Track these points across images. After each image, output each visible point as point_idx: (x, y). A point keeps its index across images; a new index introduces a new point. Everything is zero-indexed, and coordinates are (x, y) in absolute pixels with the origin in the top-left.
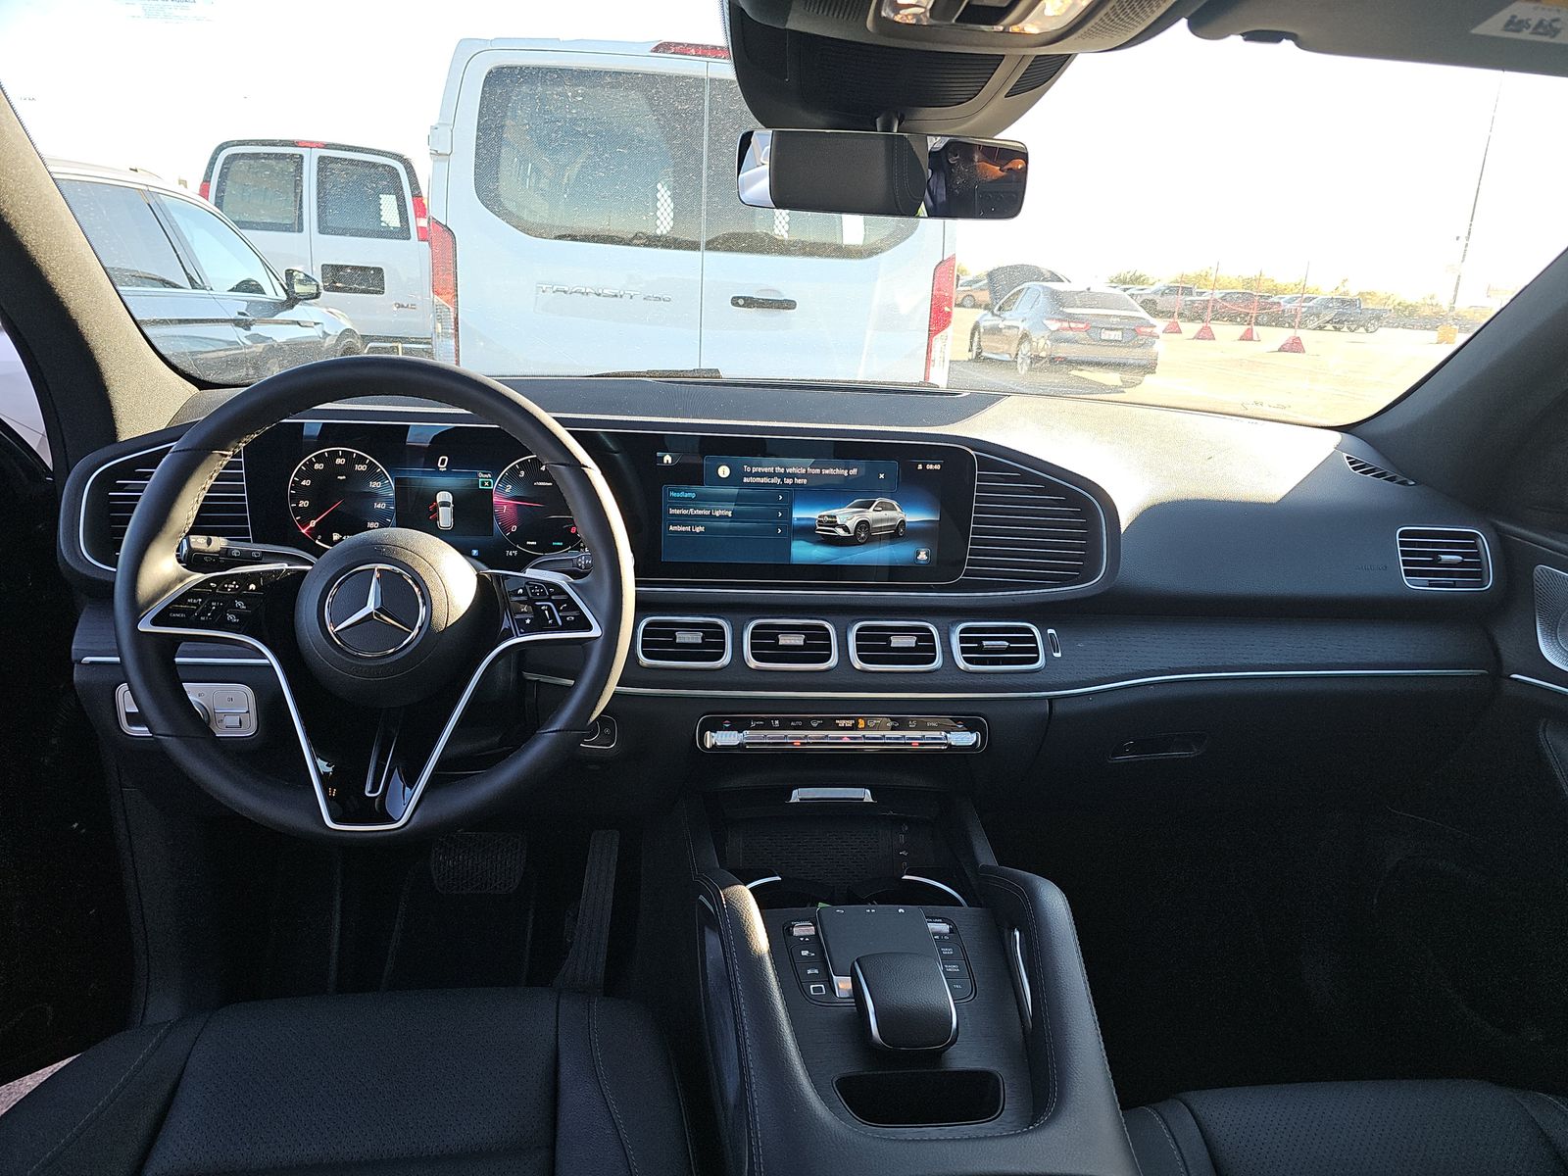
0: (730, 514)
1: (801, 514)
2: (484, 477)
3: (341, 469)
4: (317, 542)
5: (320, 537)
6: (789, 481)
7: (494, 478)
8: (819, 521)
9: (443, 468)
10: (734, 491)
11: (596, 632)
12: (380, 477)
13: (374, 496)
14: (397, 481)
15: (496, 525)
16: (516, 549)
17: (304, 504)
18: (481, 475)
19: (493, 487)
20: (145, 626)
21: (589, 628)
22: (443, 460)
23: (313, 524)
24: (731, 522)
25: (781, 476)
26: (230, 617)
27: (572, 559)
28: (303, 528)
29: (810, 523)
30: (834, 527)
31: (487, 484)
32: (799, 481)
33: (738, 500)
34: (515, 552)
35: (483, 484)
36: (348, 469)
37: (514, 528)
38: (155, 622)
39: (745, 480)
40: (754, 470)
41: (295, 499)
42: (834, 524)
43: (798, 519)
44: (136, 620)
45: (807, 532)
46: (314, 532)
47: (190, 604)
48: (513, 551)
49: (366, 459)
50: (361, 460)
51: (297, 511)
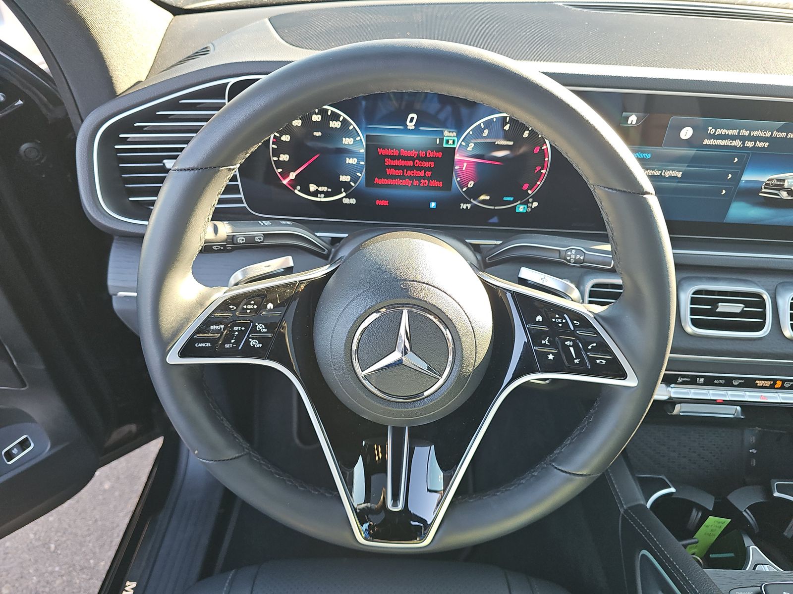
0: (679, 175)
1: (749, 177)
2: (449, 135)
3: (317, 126)
4: (296, 192)
5: (298, 188)
6: (749, 144)
7: (459, 136)
8: (767, 184)
9: (411, 125)
10: (692, 152)
11: (631, 381)
12: (353, 134)
13: (345, 152)
14: (368, 138)
15: (455, 180)
16: (471, 202)
17: (284, 157)
18: (446, 133)
19: (457, 146)
20: (173, 358)
21: (623, 375)
22: (412, 119)
23: (292, 176)
24: (678, 182)
25: (743, 139)
26: (253, 342)
27: (559, 250)
28: (284, 179)
29: (756, 185)
30: (779, 190)
31: (451, 142)
32: (760, 144)
33: (693, 161)
34: (469, 206)
35: (447, 142)
36: (323, 125)
37: (471, 184)
38: (183, 354)
39: (706, 142)
40: (719, 131)
41: (276, 153)
42: (781, 188)
43: (747, 181)
44: (164, 354)
45: (751, 195)
46: (294, 183)
47: (214, 332)
48: (467, 205)
49: (340, 116)
50: (336, 117)
51: (279, 164)
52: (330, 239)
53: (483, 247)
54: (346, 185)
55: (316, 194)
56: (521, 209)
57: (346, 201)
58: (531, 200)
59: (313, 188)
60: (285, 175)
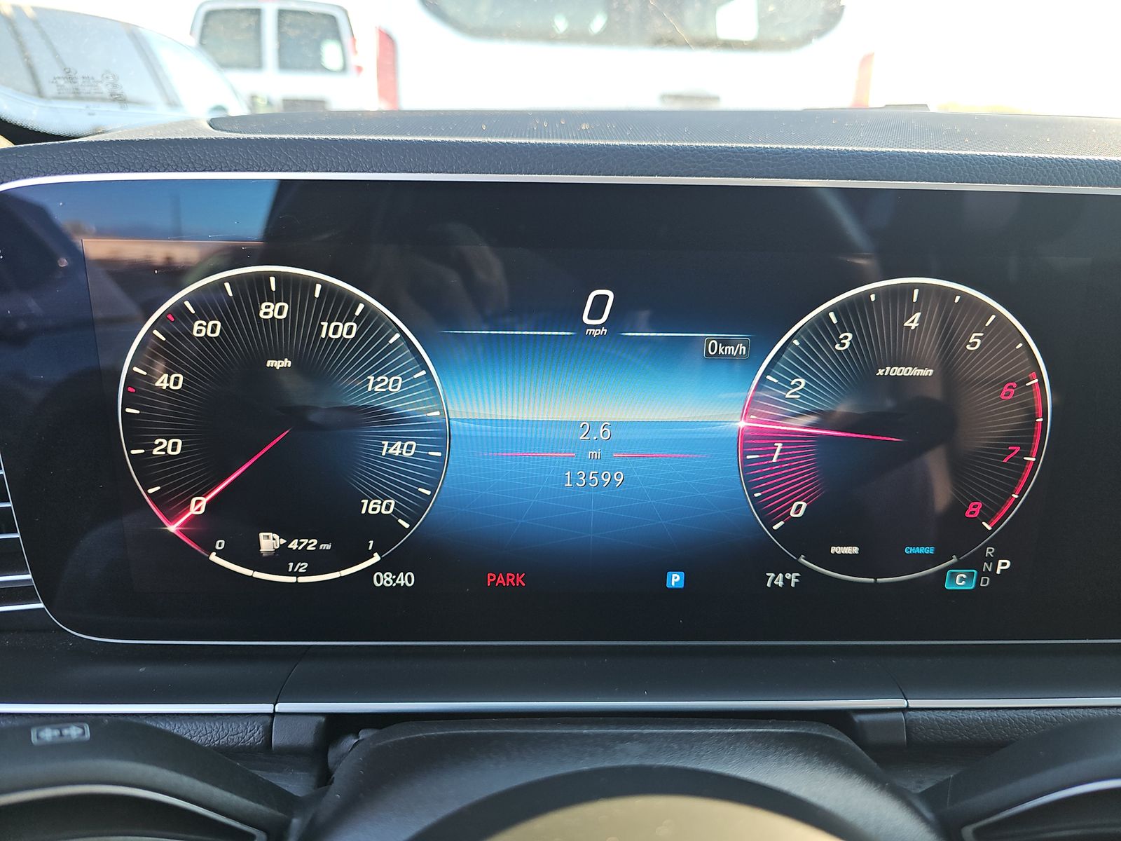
2: (724, 353)
3: (275, 337)
4: (214, 558)
5: (220, 544)
9: (596, 325)
12: (398, 358)
16: (799, 567)
17: (167, 447)
18: (714, 345)
22: (600, 303)
23: (198, 506)
28: (172, 519)
34: (793, 578)
36: (298, 335)
37: (798, 509)
41: (140, 433)
46: (203, 530)
48: (788, 576)
49: (354, 301)
50: (339, 306)
51: (149, 468)
52: (323, 719)
53: (861, 723)
54: (383, 529)
55: (278, 561)
56: (960, 581)
57: (385, 579)
58: (989, 552)
59: (269, 542)
60: (174, 503)
